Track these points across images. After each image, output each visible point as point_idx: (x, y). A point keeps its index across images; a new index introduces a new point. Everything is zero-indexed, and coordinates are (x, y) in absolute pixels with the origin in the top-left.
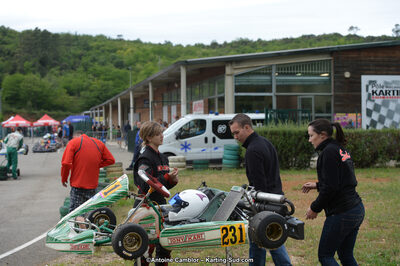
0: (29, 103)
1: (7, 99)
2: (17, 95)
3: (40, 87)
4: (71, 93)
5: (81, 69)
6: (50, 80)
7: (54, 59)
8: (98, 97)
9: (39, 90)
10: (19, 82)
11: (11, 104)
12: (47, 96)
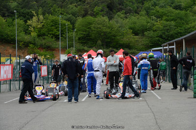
0: (99, 42)
1: (79, 39)
2: (88, 35)
3: (109, 28)
4: (136, 33)
5: (143, 12)
6: (117, 22)
7: (120, 5)
8: (161, 36)
9: (109, 30)
10: (90, 24)
11: (83, 44)
12: (115, 36)
